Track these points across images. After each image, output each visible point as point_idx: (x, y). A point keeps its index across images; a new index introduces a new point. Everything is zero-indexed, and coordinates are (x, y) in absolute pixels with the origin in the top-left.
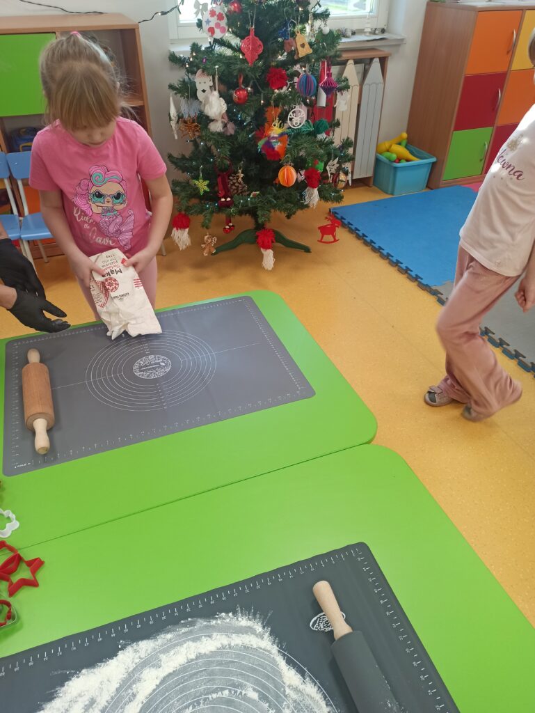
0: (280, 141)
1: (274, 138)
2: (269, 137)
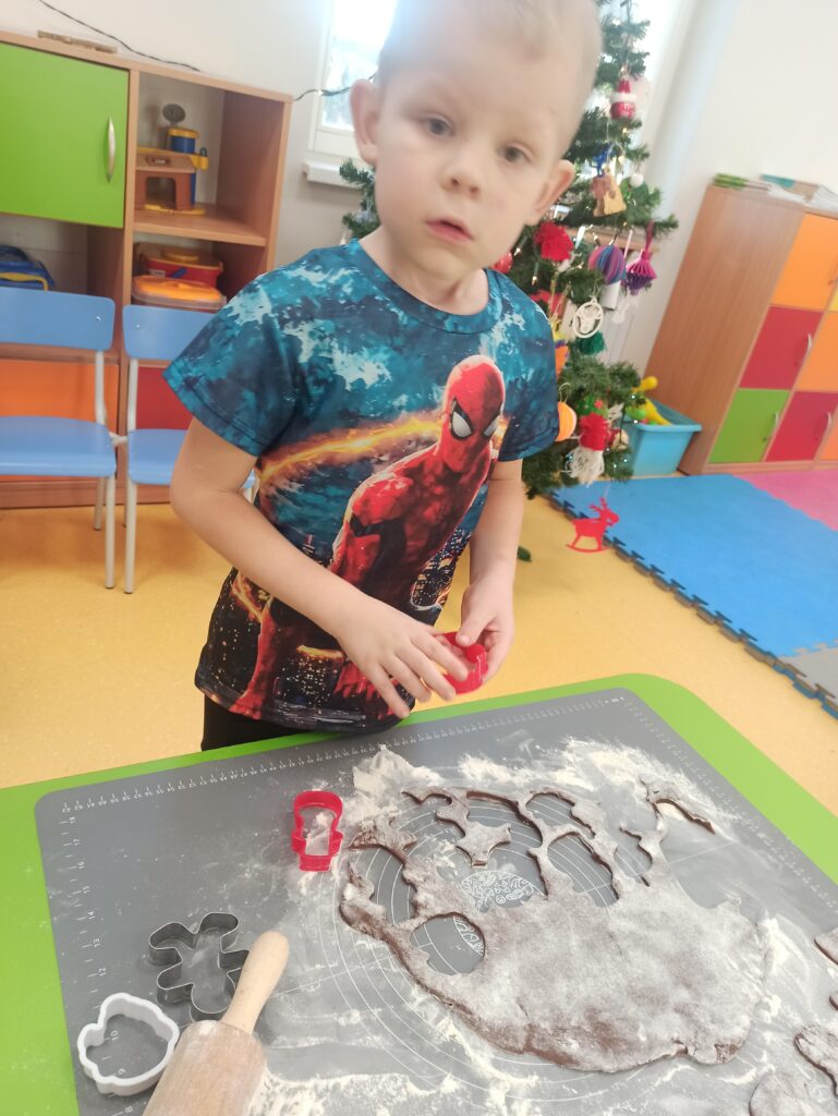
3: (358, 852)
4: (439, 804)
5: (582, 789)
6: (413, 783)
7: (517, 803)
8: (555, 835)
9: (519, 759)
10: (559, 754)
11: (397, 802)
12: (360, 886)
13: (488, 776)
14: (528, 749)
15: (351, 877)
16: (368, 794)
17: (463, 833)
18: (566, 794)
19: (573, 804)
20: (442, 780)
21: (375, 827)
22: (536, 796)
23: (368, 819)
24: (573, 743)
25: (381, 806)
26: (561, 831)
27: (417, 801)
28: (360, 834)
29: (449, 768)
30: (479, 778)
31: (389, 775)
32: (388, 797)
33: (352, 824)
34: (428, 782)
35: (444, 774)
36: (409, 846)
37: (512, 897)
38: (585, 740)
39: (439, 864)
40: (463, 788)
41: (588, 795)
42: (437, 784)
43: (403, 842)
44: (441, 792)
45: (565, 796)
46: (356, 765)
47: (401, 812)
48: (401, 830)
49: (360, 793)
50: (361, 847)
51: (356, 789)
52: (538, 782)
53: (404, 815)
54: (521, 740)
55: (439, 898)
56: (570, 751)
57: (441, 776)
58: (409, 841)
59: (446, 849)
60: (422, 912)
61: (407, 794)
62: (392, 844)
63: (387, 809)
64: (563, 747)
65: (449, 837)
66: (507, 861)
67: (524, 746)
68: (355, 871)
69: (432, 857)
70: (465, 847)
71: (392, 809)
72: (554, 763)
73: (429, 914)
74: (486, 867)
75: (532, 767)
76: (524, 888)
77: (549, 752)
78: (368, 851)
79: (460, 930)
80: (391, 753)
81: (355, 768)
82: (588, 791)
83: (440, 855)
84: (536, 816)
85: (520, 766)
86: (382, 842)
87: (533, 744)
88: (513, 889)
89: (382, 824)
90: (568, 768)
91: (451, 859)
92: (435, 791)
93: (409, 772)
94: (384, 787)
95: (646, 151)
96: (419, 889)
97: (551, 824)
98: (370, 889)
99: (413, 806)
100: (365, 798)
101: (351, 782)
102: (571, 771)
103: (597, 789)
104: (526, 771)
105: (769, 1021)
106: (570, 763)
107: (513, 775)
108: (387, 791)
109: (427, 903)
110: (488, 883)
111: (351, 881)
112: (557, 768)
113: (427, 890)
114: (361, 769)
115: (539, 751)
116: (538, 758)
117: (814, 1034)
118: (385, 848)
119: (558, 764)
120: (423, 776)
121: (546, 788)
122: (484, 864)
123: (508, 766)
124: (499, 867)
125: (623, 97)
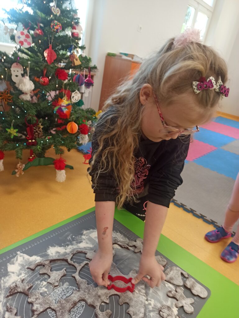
0: (67, 108)
1: (63, 106)
2: (61, 105)
3: (10, 297)
4: (41, 268)
5: (88, 247)
6: (30, 263)
7: (67, 260)
8: (81, 267)
9: (68, 243)
10: (81, 237)
11: (25, 272)
12: (11, 311)
13: (57, 252)
14: (70, 239)
15: (7, 309)
16: (13, 273)
17: (49, 276)
18: (84, 251)
19: (86, 254)
20: (41, 259)
21: (16, 286)
22: (74, 255)
23: (13, 283)
24: (85, 232)
25: (18, 276)
26: (82, 265)
27: (32, 270)
28: (10, 290)
29: (43, 253)
30: (54, 254)
31: (21, 263)
32: (21, 272)
33: (7, 287)
34: (36, 261)
35: (41, 256)
36: (30, 288)
37: (68, 295)
38: (89, 230)
39: (41, 291)
40: (48, 260)
41: (91, 249)
42: (39, 261)
43: (27, 288)
44: (40, 264)
45: (83, 252)
46: (8, 263)
47: (26, 276)
48: (26, 283)
49: (10, 273)
50: (11, 295)
51: (9, 272)
52: (74, 250)
53: (27, 277)
54: (68, 236)
55: (42, 305)
56: (84, 235)
57: (41, 257)
58: (30, 286)
59: (44, 285)
60: (36, 313)
61: (28, 268)
62: (23, 290)
63: (21, 276)
64: (82, 234)
65: (44, 280)
66: (65, 282)
67: (69, 238)
68: (9, 306)
69: (39, 289)
70: (50, 282)
71: (23, 276)
72: (79, 241)
73: (38, 313)
74: (58, 287)
75: (72, 244)
76: (72, 290)
77: (77, 237)
78: (14, 296)
79: (50, 314)
80: (22, 254)
81: (8, 264)
82: (91, 248)
83: (42, 288)
84: (74, 262)
85: (68, 245)
86: (19, 290)
87: (72, 236)
88: (68, 292)
89: (19, 284)
90: (84, 241)
91: (45, 288)
92: (38, 264)
93: (28, 259)
94: (19, 268)
95: (84, 47)
96: (34, 304)
97: (79, 263)
98: (15, 311)
99: (31, 272)
100: (12, 274)
101: (7, 270)
102: (85, 242)
103: (93, 246)
104: (70, 246)
105: (151, 309)
106: (84, 239)
107: (66, 249)
108: (21, 269)
109: (37, 309)
110: (59, 292)
111: (7, 311)
112: (80, 242)
113: (37, 304)
114: (10, 264)
115: (74, 238)
116: (74, 240)
117: (164, 308)
118: (20, 292)
119: (81, 241)
120: (34, 259)
121: (77, 251)
122: (57, 286)
123: (64, 247)
124: (63, 285)
125: (74, 31)
